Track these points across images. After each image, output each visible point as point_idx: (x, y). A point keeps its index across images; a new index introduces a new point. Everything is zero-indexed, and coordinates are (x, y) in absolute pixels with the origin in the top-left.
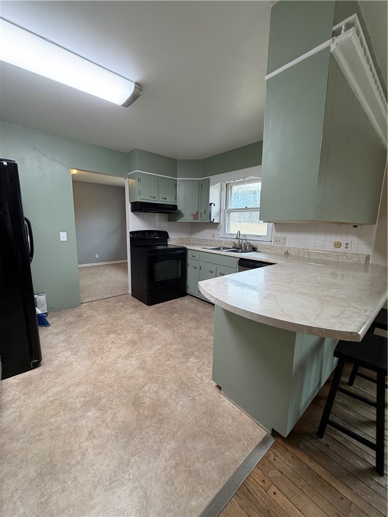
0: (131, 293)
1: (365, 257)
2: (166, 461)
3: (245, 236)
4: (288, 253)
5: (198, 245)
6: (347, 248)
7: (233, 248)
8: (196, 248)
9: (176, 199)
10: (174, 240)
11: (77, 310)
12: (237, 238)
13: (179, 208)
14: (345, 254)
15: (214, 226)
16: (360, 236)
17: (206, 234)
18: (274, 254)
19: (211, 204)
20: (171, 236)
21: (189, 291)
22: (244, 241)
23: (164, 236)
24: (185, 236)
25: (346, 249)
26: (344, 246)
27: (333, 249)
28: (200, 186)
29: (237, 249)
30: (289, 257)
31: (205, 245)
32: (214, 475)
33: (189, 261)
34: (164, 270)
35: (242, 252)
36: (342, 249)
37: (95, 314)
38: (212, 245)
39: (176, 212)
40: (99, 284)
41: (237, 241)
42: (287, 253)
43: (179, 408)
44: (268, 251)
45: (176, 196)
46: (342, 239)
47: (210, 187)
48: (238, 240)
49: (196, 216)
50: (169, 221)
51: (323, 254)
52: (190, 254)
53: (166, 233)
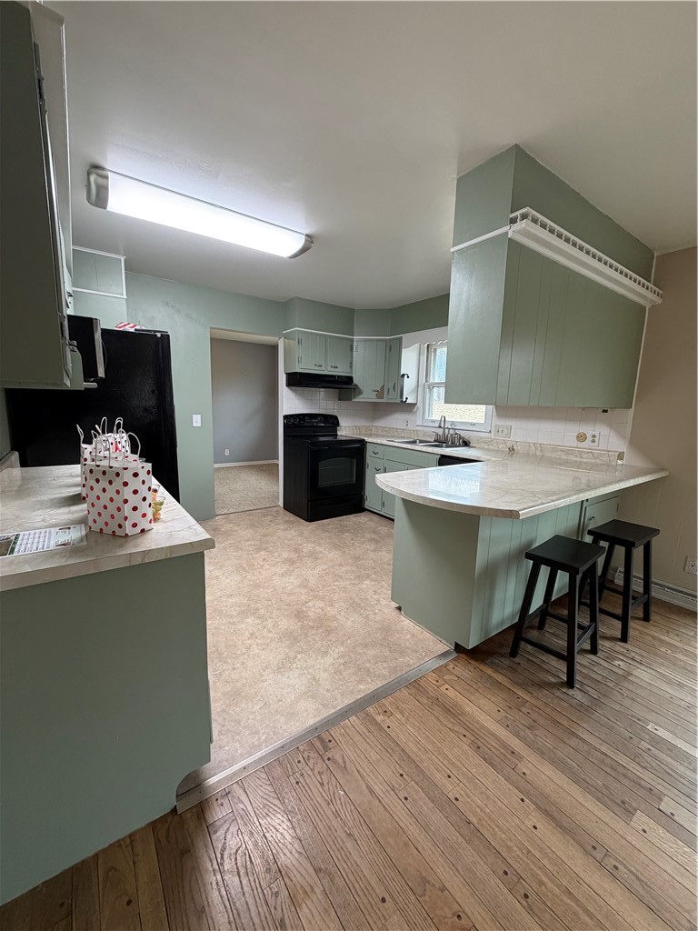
0: (282, 506)
1: (617, 454)
2: (334, 659)
3: (453, 423)
4: (514, 449)
5: (383, 436)
6: (593, 441)
7: (435, 441)
8: (379, 441)
9: (351, 367)
10: (347, 430)
11: (210, 523)
12: (440, 427)
13: (355, 381)
14: (592, 451)
15: (409, 408)
16: (610, 425)
17: (397, 421)
18: (494, 450)
19: (403, 375)
20: (342, 422)
21: (367, 505)
22: (451, 432)
23: (332, 421)
24: (363, 423)
25: (593, 444)
26: (589, 438)
27: (574, 443)
28: (388, 347)
29: (440, 442)
30: (514, 455)
31: (393, 437)
32: (385, 672)
33: (369, 460)
34: (332, 473)
35: (447, 447)
36: (588, 443)
37: (236, 528)
38: (404, 438)
39: (350, 386)
40: (235, 492)
41: (440, 431)
42: (512, 450)
43: (349, 623)
44: (486, 447)
45: (351, 363)
46: (588, 430)
47: (403, 350)
48: (442, 430)
49: (380, 394)
50: (339, 400)
51: (562, 451)
52: (370, 449)
53: (336, 418)
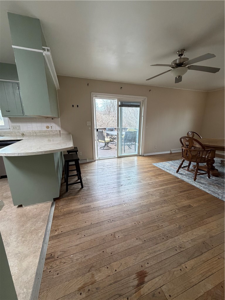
1: (59, 131)
4: (24, 134)
6: (52, 128)
14: (52, 131)
16: (56, 123)
26: (50, 127)
27: (46, 129)
36: (50, 129)
44: (9, 135)
46: (49, 125)
51: (42, 132)
